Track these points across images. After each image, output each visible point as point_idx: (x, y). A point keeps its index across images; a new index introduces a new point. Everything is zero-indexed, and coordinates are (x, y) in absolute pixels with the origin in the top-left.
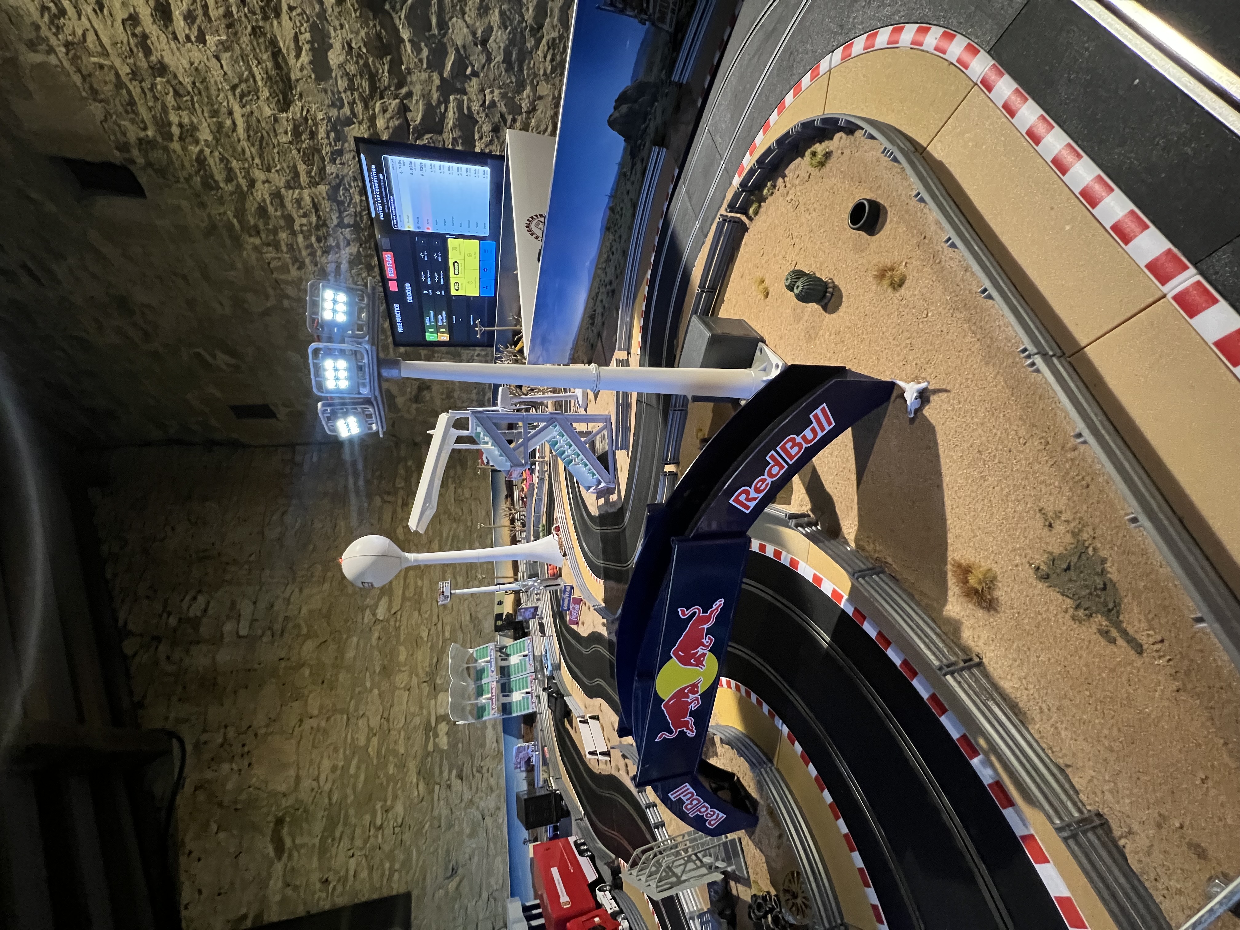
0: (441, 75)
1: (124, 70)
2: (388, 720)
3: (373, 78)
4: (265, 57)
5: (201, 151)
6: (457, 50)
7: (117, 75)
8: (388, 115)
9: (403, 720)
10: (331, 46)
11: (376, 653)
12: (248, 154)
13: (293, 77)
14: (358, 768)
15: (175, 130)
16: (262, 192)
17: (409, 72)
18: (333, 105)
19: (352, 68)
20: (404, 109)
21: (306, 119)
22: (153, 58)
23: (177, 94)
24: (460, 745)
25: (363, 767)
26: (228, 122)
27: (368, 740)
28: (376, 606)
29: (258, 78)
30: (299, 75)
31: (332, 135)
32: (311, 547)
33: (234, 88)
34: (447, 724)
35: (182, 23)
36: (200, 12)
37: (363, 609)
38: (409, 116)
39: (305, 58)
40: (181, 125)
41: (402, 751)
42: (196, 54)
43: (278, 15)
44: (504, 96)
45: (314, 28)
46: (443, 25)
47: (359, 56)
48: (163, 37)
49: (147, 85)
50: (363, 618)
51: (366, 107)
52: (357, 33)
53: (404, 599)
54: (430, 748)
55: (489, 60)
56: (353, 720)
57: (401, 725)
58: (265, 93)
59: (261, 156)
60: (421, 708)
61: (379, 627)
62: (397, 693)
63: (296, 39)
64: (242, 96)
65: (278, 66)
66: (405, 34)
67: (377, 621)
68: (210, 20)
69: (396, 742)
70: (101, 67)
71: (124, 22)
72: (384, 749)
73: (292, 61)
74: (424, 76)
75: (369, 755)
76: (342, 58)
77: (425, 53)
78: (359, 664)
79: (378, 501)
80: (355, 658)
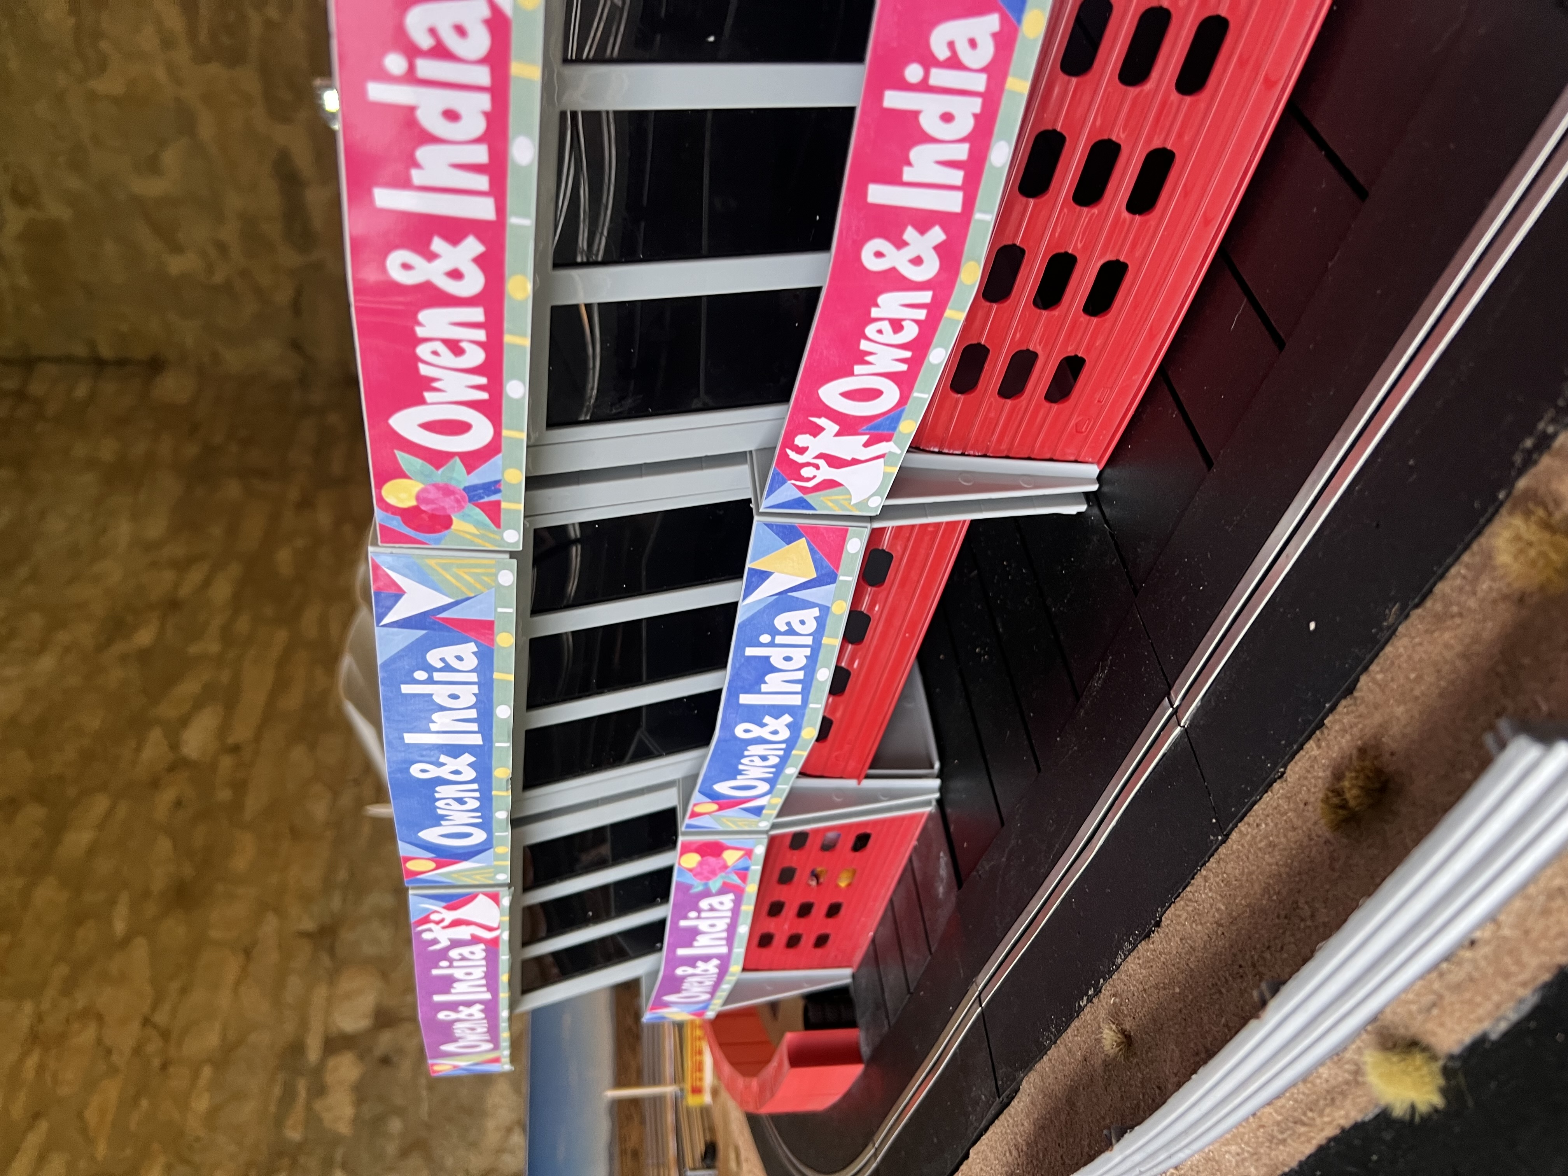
2: (165, 1034)
11: (162, 842)
25: (58, 1161)
27: (90, 1083)
28: (184, 721)
32: (23, 572)
37: (140, 728)
50: (139, 752)
53: (270, 714)
54: (294, 1129)
60: (280, 1005)
61: (183, 776)
62: (208, 955)
67: (179, 764)
72: (137, 1115)
75: (84, 1130)
78: (104, 866)
79: (233, 490)
80: (92, 851)
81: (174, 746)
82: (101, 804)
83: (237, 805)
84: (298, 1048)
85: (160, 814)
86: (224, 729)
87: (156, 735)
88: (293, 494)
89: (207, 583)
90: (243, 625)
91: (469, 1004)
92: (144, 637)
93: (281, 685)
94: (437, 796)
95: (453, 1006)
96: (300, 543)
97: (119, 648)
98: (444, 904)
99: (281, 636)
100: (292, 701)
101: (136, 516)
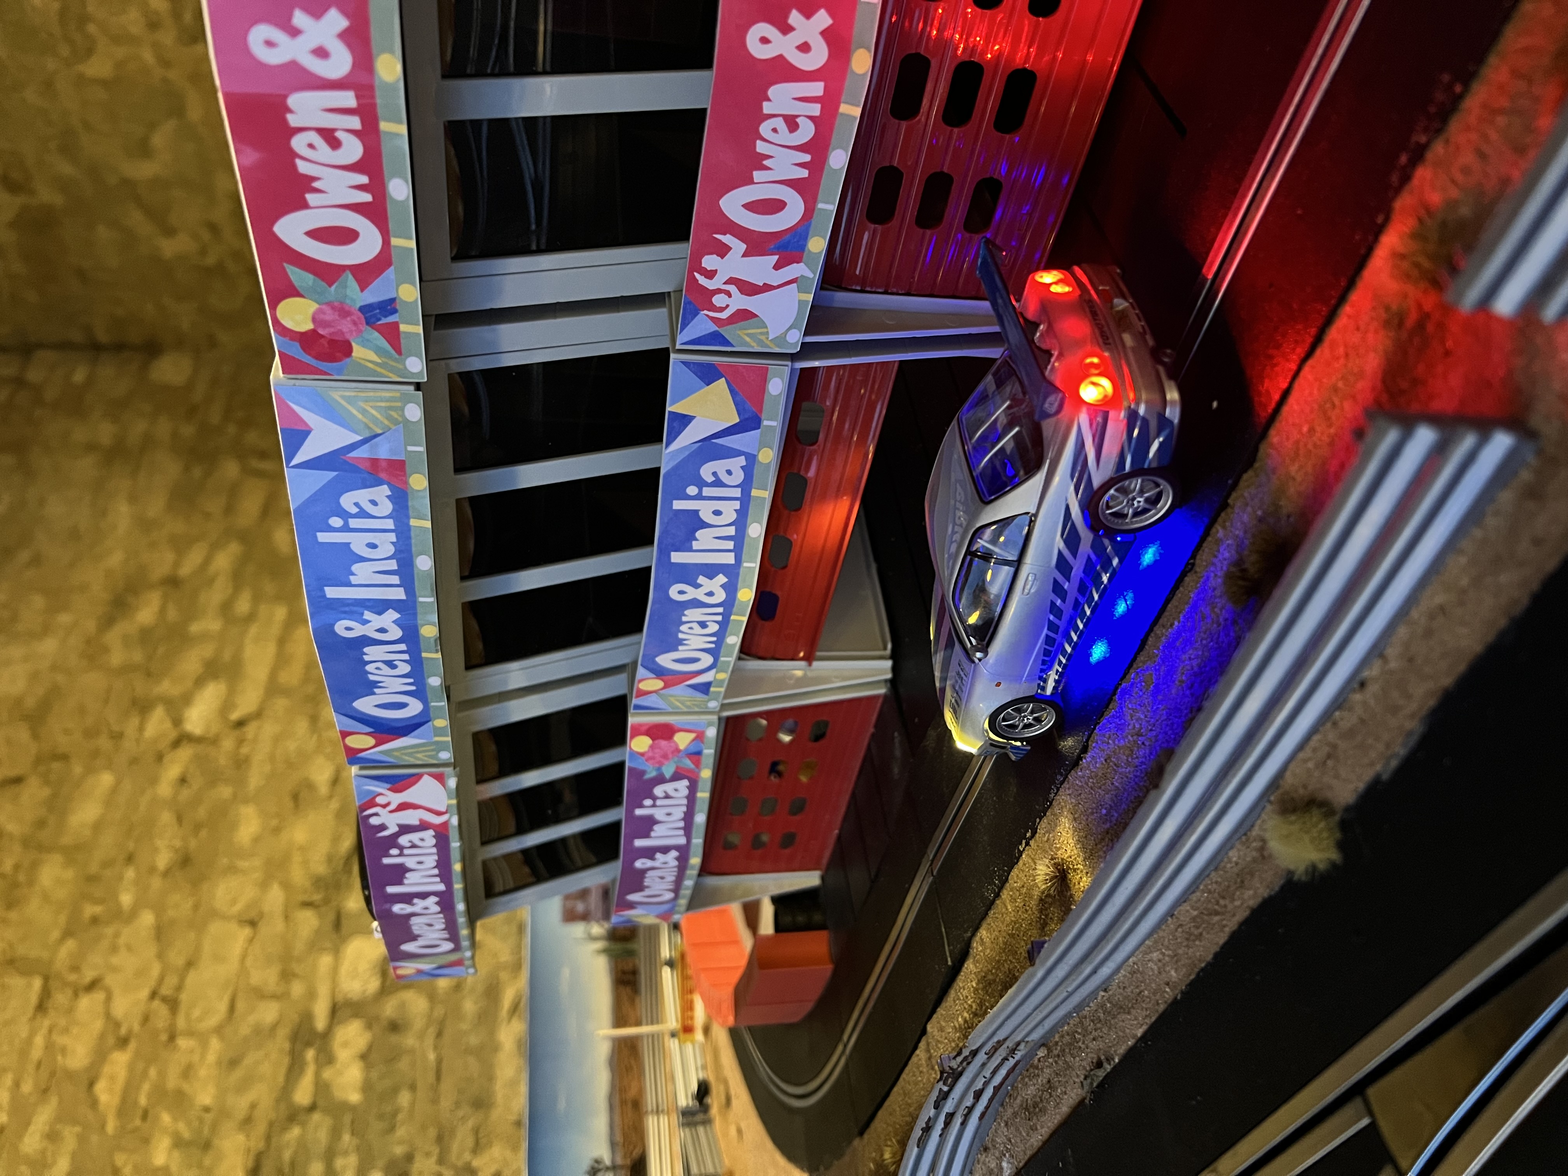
2: (173, 1004)
9: (222, 1007)
11: (166, 817)
14: (52, 1136)
24: (404, 1098)
25: (70, 1135)
27: (100, 1056)
28: (187, 699)
32: (24, 556)
34: (369, 1026)
37: (143, 707)
41: (205, 1097)
50: (141, 729)
53: (273, 689)
54: (303, 1095)
56: (61, 998)
57: (213, 1021)
60: (287, 976)
61: (185, 753)
62: (215, 928)
67: (182, 739)
69: (188, 1072)
72: (146, 1087)
75: (94, 1103)
79: (231, 470)
80: (98, 827)
81: (177, 722)
82: (106, 780)
83: (240, 782)
84: (307, 1017)
85: (165, 788)
86: (227, 706)
87: (158, 714)
89: (208, 560)
90: (243, 604)
91: (424, 896)
92: (146, 616)
93: (281, 660)
94: (366, 658)
95: (407, 898)
97: (122, 628)
98: (389, 786)
99: (281, 612)
100: (293, 674)
101: (133, 499)
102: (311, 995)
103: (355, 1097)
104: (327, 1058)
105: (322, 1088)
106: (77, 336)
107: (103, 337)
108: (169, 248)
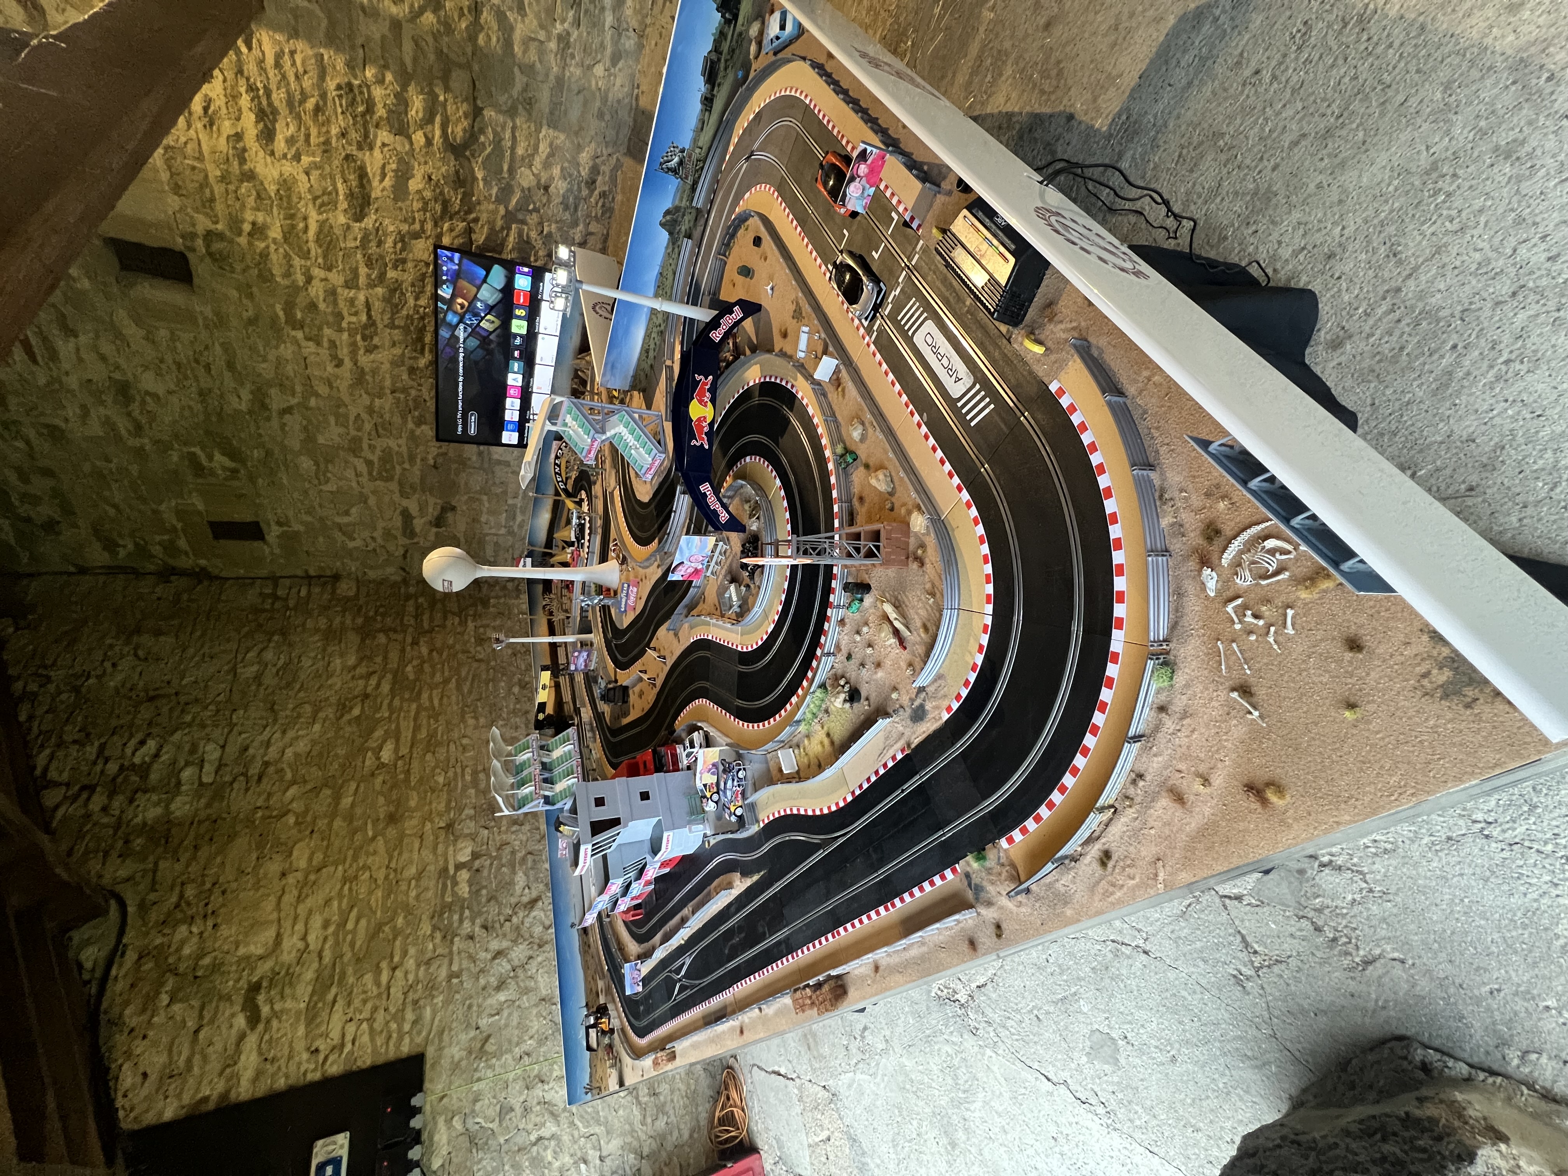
0: (506, 208)
1: (214, 173)
2: (395, 871)
3: (446, 204)
4: (352, 177)
5: (268, 247)
6: (523, 190)
7: (206, 176)
8: (454, 234)
9: (414, 869)
10: (413, 176)
11: (380, 799)
12: (313, 253)
13: (373, 196)
14: (357, 922)
15: (247, 227)
16: (317, 290)
17: (479, 203)
18: (405, 220)
19: (428, 194)
20: (469, 231)
21: (377, 230)
22: (246, 167)
23: (259, 196)
24: (484, 893)
25: (364, 921)
26: (301, 225)
27: (371, 892)
28: (380, 748)
29: (341, 192)
30: (379, 194)
31: (399, 245)
33: (315, 199)
34: (469, 871)
35: (283, 144)
36: (302, 138)
37: (362, 752)
38: (474, 237)
39: (388, 182)
40: (254, 224)
41: (412, 902)
42: (288, 168)
43: (371, 149)
44: (560, 229)
45: (401, 161)
46: (512, 171)
47: (437, 184)
48: (261, 153)
49: (232, 187)
50: (364, 762)
51: (436, 225)
52: (439, 169)
54: (448, 897)
55: (549, 201)
56: (350, 872)
57: (411, 874)
58: (343, 205)
59: (325, 257)
60: (436, 856)
61: (383, 771)
62: (406, 840)
63: (383, 167)
64: (323, 205)
65: (362, 186)
66: (480, 175)
67: (381, 766)
68: (309, 145)
70: (193, 168)
71: (228, 137)
72: (390, 901)
73: (375, 183)
74: (492, 207)
75: (371, 908)
76: (421, 186)
77: (494, 191)
78: (359, 811)
79: (382, 639)
80: (353, 805)
81: (378, 758)
82: (353, 786)
83: (407, 780)
84: (446, 869)
85: (378, 787)
86: (396, 750)
87: (369, 754)
88: (409, 640)
89: (378, 685)
90: (397, 702)
92: (356, 712)
93: (417, 729)
96: (415, 663)
97: (347, 717)
99: (414, 706)
100: (423, 734)
101: (342, 655)
102: (446, 861)
103: (466, 895)
104: (455, 883)
105: (454, 894)
106: (300, 573)
107: (312, 573)
108: (351, 545)
